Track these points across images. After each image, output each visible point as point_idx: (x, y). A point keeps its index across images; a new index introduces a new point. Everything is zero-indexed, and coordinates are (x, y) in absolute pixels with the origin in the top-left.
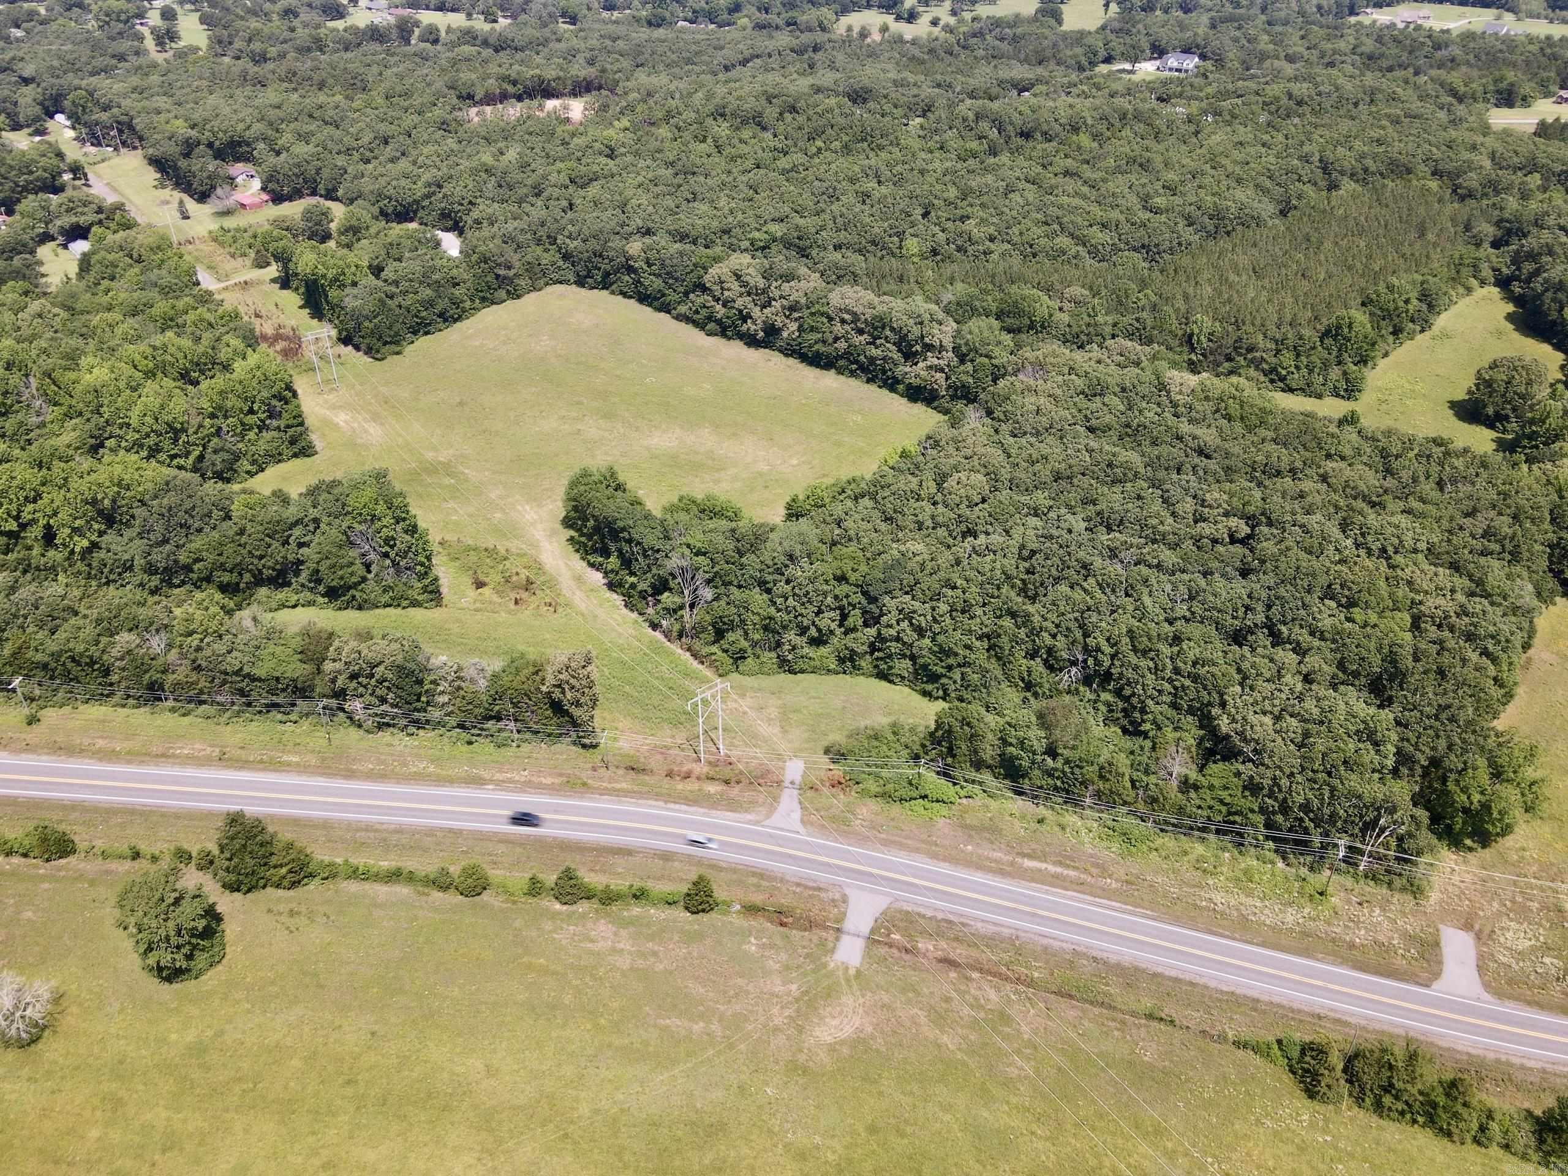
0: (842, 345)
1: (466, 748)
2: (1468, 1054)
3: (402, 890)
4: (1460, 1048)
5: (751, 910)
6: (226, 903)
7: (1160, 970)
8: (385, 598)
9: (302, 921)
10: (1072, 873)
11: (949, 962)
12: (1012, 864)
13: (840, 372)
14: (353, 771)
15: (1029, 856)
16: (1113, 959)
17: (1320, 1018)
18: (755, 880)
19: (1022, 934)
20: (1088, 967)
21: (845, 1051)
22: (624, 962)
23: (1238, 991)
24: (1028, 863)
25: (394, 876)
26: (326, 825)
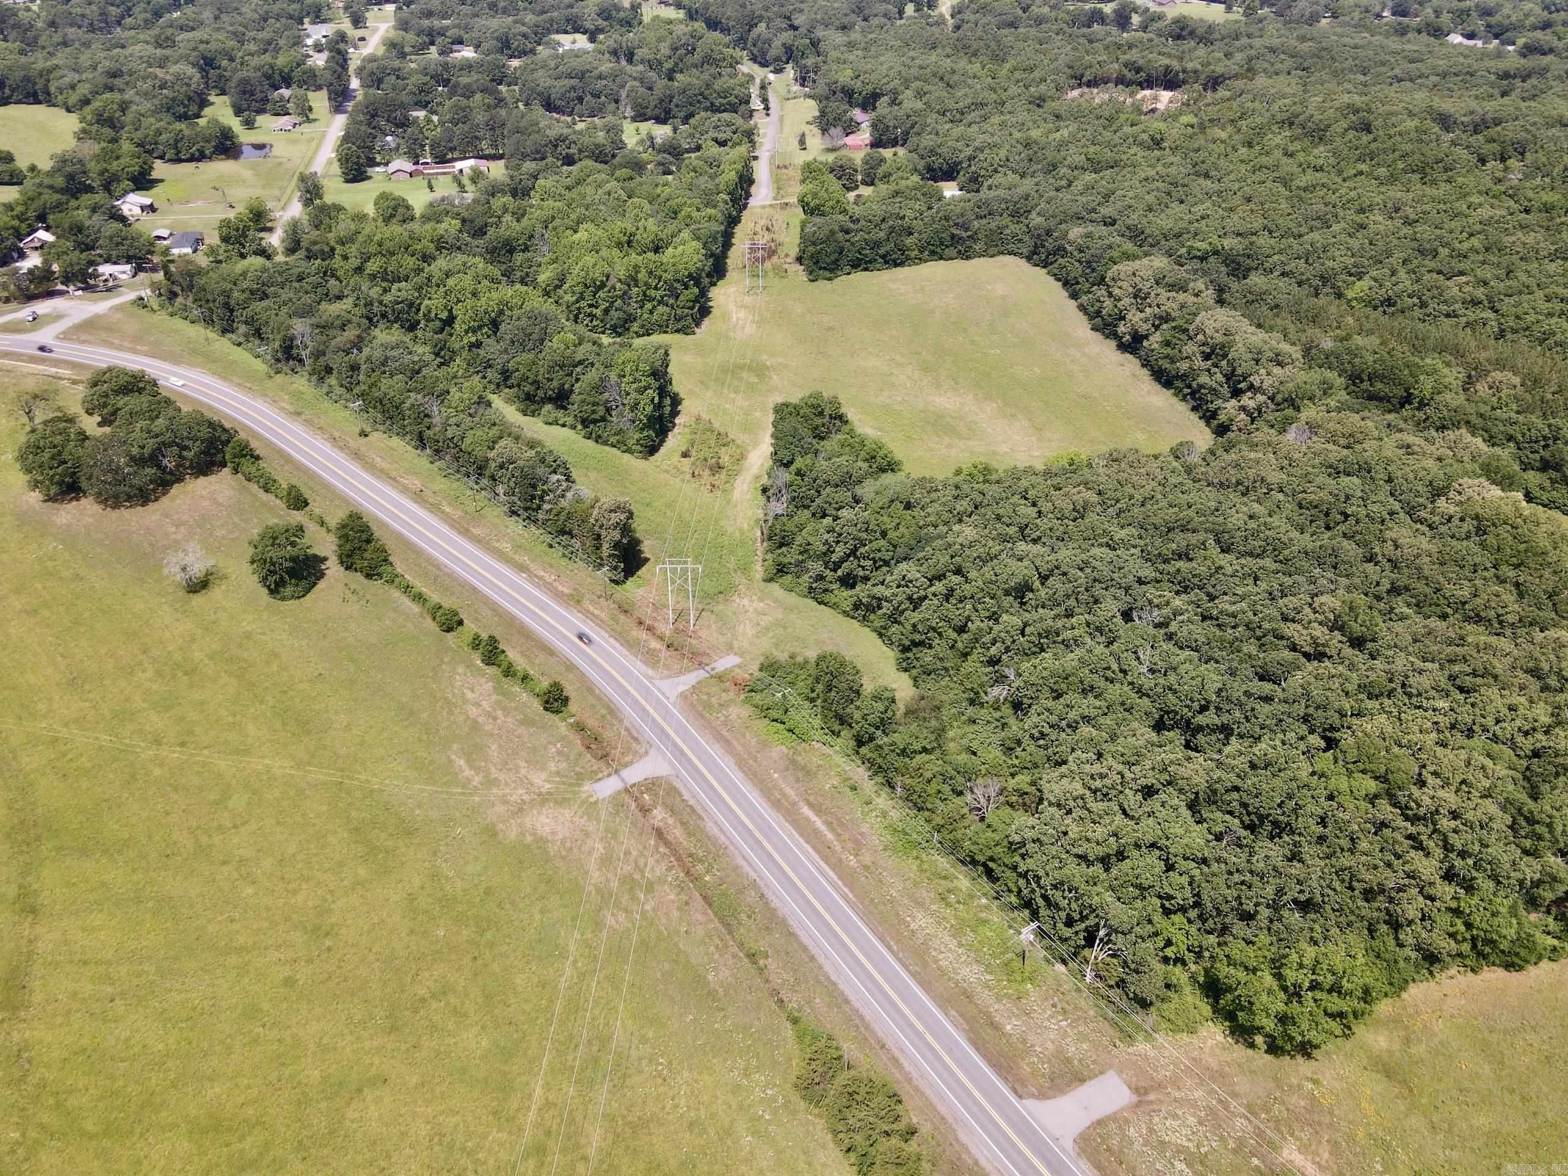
0: (1184, 366)
1: (544, 547)
2: (976, 1162)
3: (416, 608)
4: (974, 1150)
5: (580, 728)
6: (333, 569)
7: (799, 932)
8: (613, 439)
9: (354, 598)
10: (830, 836)
11: (659, 834)
12: (794, 804)
13: (1178, 392)
14: (467, 530)
15: (811, 805)
16: (775, 903)
17: (883, 1047)
18: (603, 711)
19: (731, 848)
20: (751, 896)
21: (529, 839)
22: (473, 711)
23: (842, 986)
24: (806, 811)
25: (419, 598)
26: (418, 552)
